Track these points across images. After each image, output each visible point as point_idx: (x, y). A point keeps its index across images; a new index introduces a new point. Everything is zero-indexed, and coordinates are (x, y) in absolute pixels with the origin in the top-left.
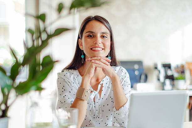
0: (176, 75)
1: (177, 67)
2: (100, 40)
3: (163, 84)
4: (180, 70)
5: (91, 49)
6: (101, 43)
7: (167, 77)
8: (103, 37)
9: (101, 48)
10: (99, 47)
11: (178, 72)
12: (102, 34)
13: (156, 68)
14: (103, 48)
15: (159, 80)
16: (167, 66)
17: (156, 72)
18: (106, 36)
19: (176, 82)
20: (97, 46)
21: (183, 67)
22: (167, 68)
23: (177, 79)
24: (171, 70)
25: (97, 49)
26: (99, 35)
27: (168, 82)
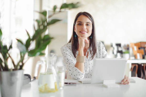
0: (124, 51)
1: (125, 46)
2: (85, 27)
3: (116, 56)
4: (126, 47)
5: (80, 32)
6: (86, 29)
7: (118, 52)
8: (87, 25)
9: (86, 32)
10: (85, 31)
11: (125, 49)
12: (87, 23)
13: (112, 46)
14: (87, 31)
15: (113, 53)
16: (119, 45)
17: (112, 49)
18: (89, 24)
19: (124, 55)
20: (83, 30)
21: (128, 46)
22: (118, 46)
23: (124, 53)
24: (121, 47)
25: (83, 32)
26: (85, 24)
27: (119, 54)
